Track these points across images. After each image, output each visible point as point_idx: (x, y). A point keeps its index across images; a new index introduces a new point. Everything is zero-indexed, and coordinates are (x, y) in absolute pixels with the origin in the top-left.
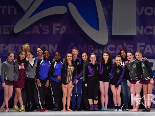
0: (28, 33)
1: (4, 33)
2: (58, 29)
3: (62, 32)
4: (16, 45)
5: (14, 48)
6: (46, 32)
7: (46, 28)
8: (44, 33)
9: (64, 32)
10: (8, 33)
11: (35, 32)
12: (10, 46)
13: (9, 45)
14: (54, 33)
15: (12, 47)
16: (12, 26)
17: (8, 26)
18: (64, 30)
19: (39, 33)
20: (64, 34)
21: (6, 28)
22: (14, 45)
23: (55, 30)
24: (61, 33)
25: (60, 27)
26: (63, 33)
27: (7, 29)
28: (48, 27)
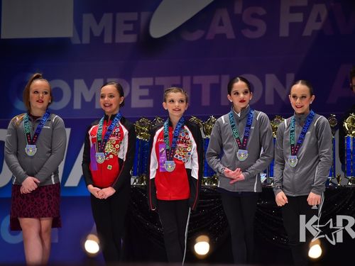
0: (196, 35)
1: (122, 38)
2: (298, 18)
3: (313, 26)
4: (154, 80)
5: (150, 93)
6: (254, 29)
7: (255, 16)
8: (248, 34)
9: (318, 26)
10: (132, 39)
11: (219, 30)
12: (136, 82)
13: (134, 81)
14: (284, 32)
15: (142, 87)
16: (144, 15)
17: (133, 16)
18: (318, 19)
19: (231, 35)
20: (320, 35)
21: (126, 22)
22: (148, 81)
23: (287, 20)
24: (307, 32)
25: (306, 11)
26: (314, 31)
27: (130, 27)
28: (262, 11)
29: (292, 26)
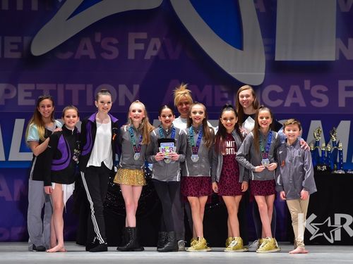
0: (68, 55)
1: (8, 55)
2: (141, 47)
3: (151, 53)
4: (36, 86)
5: (32, 95)
6: (110, 53)
7: (110, 44)
8: (106, 56)
9: (155, 53)
10: (17, 55)
11: (85, 53)
12: (21, 87)
13: (20, 85)
14: (131, 56)
15: (26, 91)
16: (26, 39)
17: (17, 39)
18: (155, 48)
19: (93, 56)
20: (156, 58)
21: (12, 43)
22: (32, 87)
23: (133, 48)
24: (148, 57)
25: (146, 42)
26: (152, 56)
27: (16, 47)
28: (115, 41)
29: (137, 52)
